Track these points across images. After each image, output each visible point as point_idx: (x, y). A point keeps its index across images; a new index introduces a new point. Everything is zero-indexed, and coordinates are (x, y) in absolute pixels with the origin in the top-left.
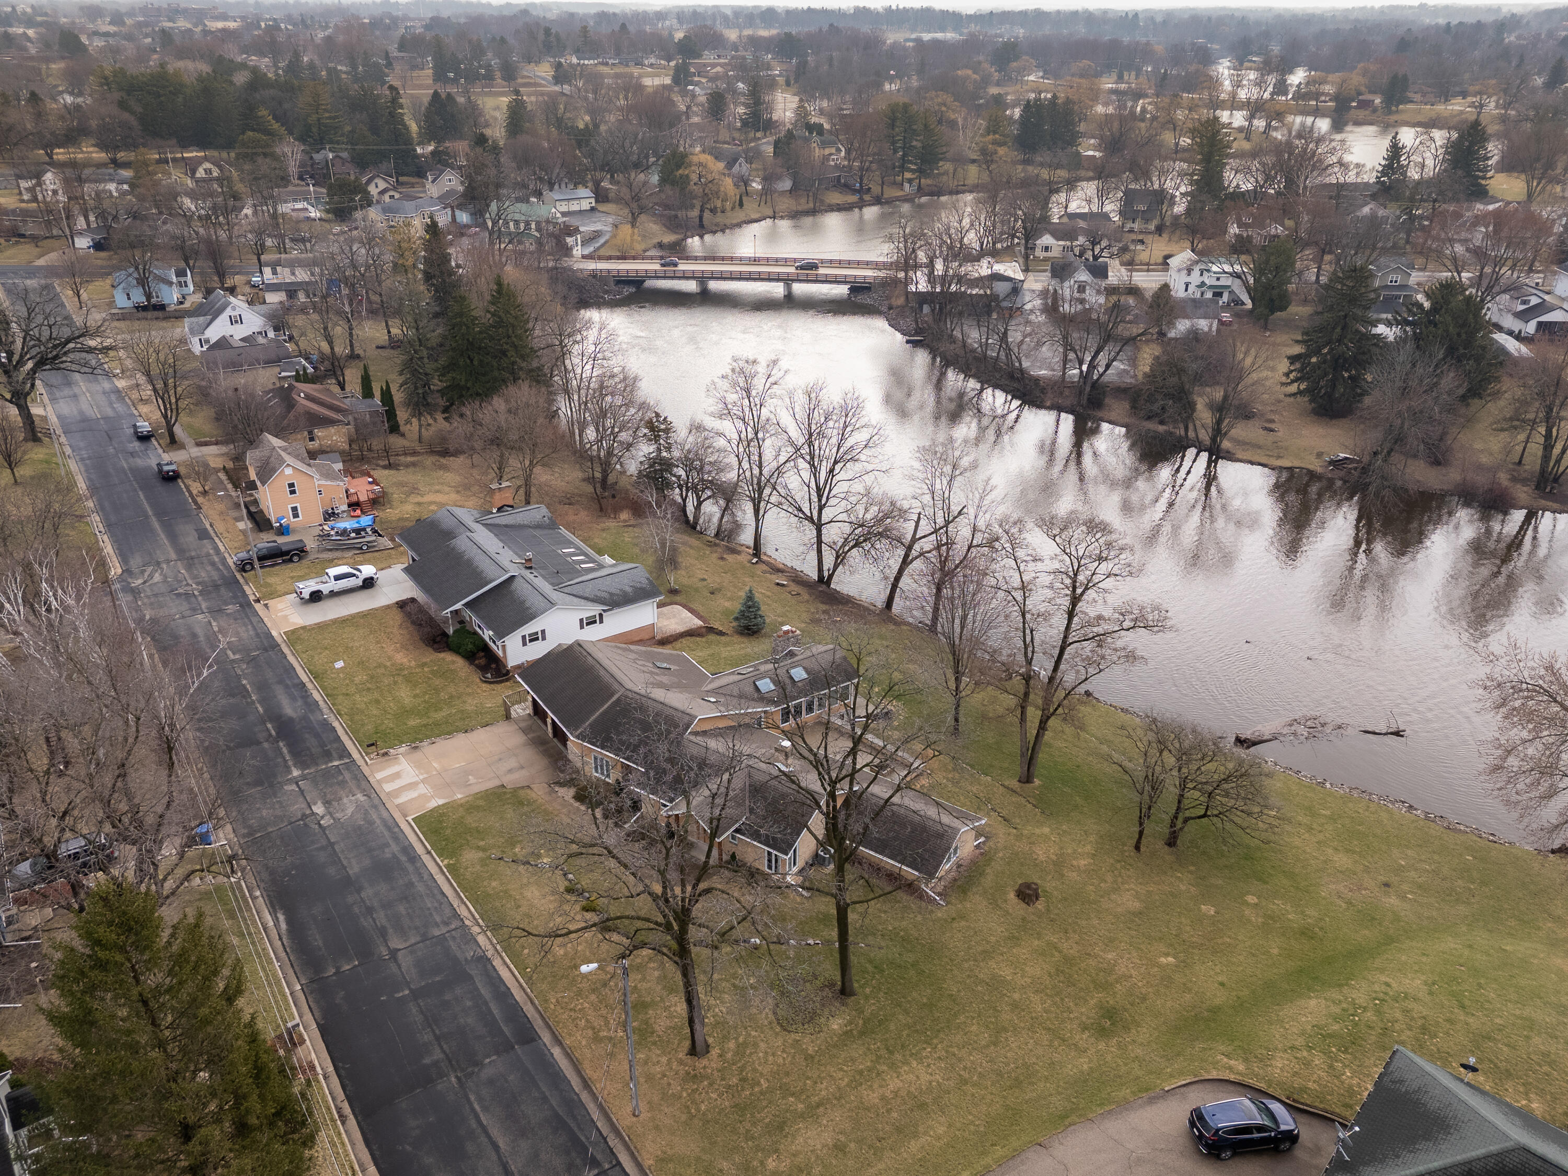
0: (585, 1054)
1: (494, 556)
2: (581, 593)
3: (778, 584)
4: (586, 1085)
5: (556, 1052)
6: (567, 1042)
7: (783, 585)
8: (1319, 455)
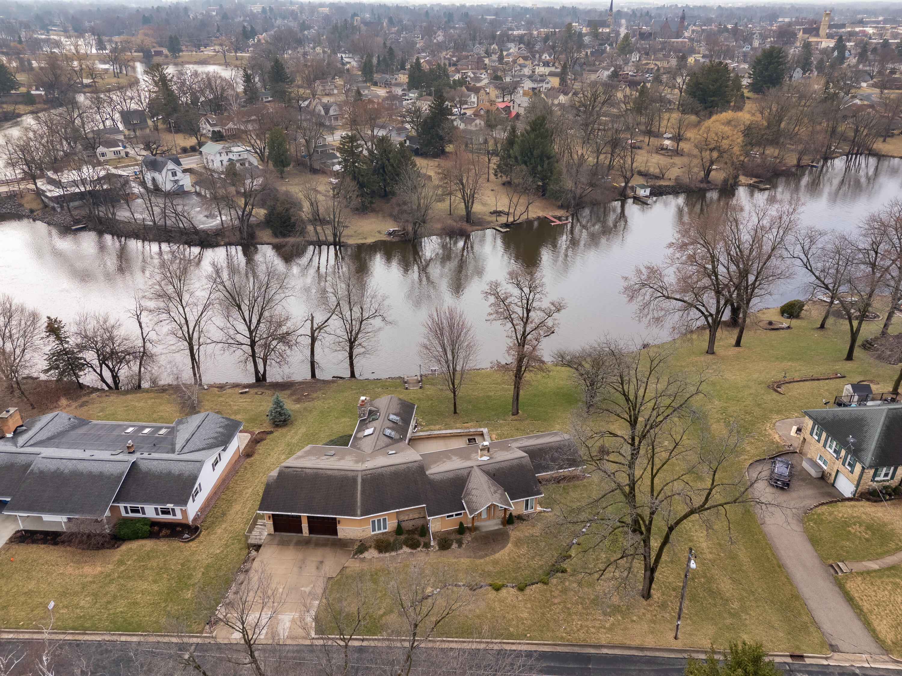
0: (618, 639)
1: (93, 458)
2: (196, 448)
3: (241, 393)
4: (641, 649)
5: (605, 651)
6: (604, 643)
7: (246, 392)
8: (379, 232)
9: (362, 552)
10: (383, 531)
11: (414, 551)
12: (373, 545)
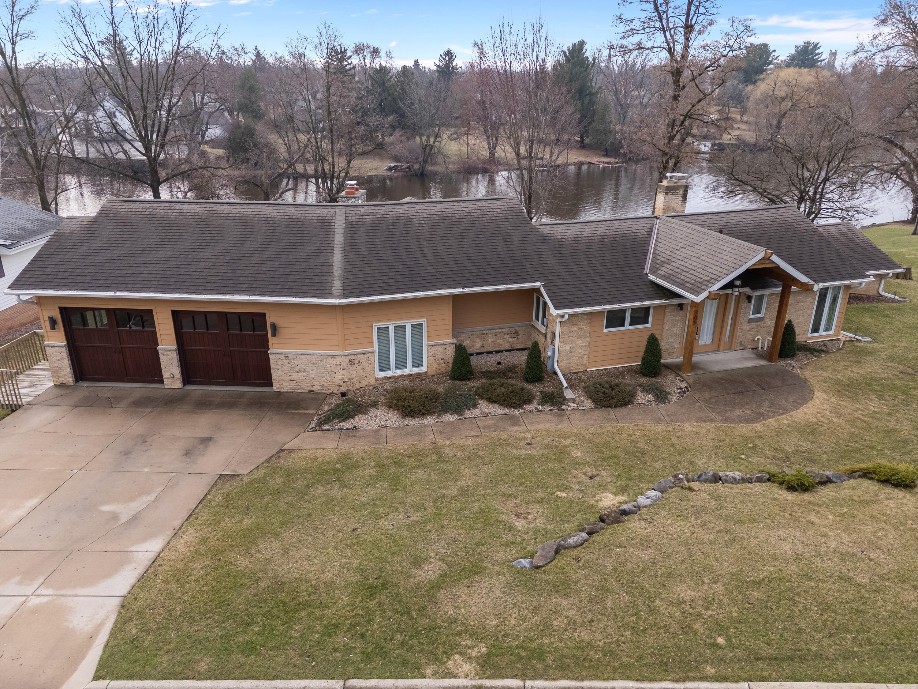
9: (346, 416)
10: (410, 370)
11: (517, 412)
12: (382, 399)
